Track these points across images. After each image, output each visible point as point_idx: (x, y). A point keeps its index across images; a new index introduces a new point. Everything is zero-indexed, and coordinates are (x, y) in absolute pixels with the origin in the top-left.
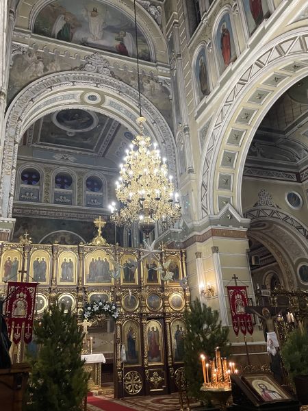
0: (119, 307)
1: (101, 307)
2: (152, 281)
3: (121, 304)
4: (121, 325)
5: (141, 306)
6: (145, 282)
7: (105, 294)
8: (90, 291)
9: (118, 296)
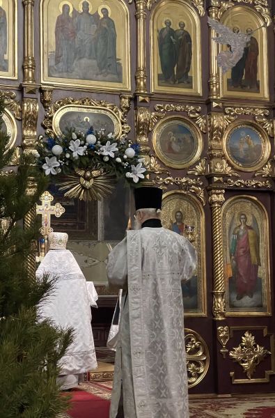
0: (146, 152)
1: (92, 149)
2: (243, 88)
3: (150, 144)
5: (208, 156)
6: (221, 89)
7: (103, 112)
8: (59, 103)
9: (142, 120)
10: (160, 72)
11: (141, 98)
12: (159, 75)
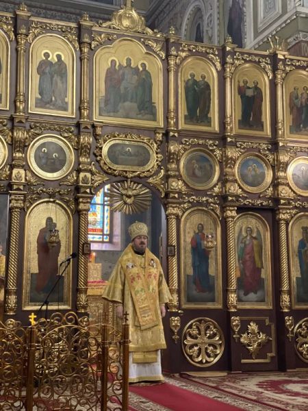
0: (174, 176)
2: (250, 127)
3: (178, 170)
4: (178, 218)
5: (223, 180)
6: (233, 128)
7: (141, 144)
8: (107, 136)
9: (173, 151)
10: (186, 113)
11: (171, 134)
12: (185, 116)
